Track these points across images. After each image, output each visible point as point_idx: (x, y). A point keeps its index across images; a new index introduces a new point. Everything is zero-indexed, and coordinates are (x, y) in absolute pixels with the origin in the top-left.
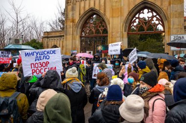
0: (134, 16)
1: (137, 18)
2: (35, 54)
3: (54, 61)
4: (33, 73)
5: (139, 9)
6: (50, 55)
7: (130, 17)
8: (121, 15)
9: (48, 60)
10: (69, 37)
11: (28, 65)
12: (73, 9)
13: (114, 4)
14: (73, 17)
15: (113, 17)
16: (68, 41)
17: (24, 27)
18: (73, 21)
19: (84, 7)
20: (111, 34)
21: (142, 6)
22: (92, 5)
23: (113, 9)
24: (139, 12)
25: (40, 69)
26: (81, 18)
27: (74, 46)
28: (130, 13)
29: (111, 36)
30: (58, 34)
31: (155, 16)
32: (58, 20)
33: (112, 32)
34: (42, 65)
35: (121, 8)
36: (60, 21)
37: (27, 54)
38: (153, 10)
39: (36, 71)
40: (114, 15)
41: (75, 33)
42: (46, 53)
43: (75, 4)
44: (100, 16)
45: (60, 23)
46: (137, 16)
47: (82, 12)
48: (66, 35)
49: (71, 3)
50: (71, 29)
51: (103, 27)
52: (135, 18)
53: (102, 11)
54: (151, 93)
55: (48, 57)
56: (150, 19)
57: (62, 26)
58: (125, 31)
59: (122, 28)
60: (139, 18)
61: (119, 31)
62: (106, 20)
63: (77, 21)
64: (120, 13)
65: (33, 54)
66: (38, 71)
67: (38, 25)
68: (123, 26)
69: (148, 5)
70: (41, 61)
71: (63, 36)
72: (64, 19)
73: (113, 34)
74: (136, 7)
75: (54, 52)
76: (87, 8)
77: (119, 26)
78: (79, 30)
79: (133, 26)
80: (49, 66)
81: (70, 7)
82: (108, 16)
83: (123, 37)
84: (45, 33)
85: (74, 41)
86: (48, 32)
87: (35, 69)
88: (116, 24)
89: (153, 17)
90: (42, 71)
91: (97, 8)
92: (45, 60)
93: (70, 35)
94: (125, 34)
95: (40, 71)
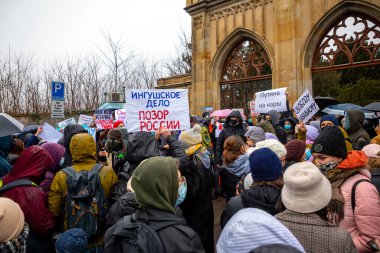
0: (325, 34)
1: (330, 38)
2: (147, 96)
3: (176, 110)
4: (142, 127)
5: (335, 19)
6: (171, 100)
7: (317, 38)
8: (297, 35)
9: (167, 108)
10: (201, 85)
11: (135, 113)
12: (205, 35)
13: (282, 16)
14: (206, 49)
15: (280, 41)
16: (198, 94)
17: (126, 74)
18: (206, 56)
19: (226, 29)
20: (277, 73)
21: (340, 12)
22: (239, 24)
23: (279, 26)
24: (335, 25)
25: (153, 121)
26: (220, 49)
27: (208, 101)
28: (315, 30)
29: (277, 78)
30: (181, 82)
31: (372, 29)
32: (181, 58)
33: (280, 70)
34: (157, 116)
35: (296, 22)
36: (184, 60)
37: (134, 95)
38: (365, 18)
39: (146, 125)
40: (283, 37)
41: (210, 77)
42: (164, 95)
43: (209, 26)
44: (255, 42)
45: (184, 63)
46: (331, 33)
47: (222, 38)
48: (195, 81)
49: (202, 25)
50: (204, 70)
51: (263, 61)
52: (326, 39)
53: (258, 33)
54: (343, 170)
55: (167, 103)
56: (360, 36)
57: (188, 68)
58: (306, 65)
59: (299, 61)
60: (335, 37)
61: (294, 66)
62: (267, 48)
63: (212, 55)
64: (293, 32)
65: (143, 95)
66: (149, 124)
67: (148, 69)
68: (301, 56)
69: (355, 9)
70: (156, 109)
71: (190, 83)
72: (190, 54)
73: (283, 72)
74: (328, 15)
75: (177, 95)
76: (231, 29)
77: (294, 56)
78: (218, 72)
79: (323, 54)
80: (169, 118)
81: (200, 32)
82: (270, 39)
83: (302, 78)
84: (159, 80)
85: (208, 91)
86: (164, 79)
87: (146, 121)
88: (286, 54)
89: (367, 30)
90: (157, 126)
91: (249, 27)
92: (162, 108)
93: (201, 81)
94: (307, 72)
95: (153, 126)
